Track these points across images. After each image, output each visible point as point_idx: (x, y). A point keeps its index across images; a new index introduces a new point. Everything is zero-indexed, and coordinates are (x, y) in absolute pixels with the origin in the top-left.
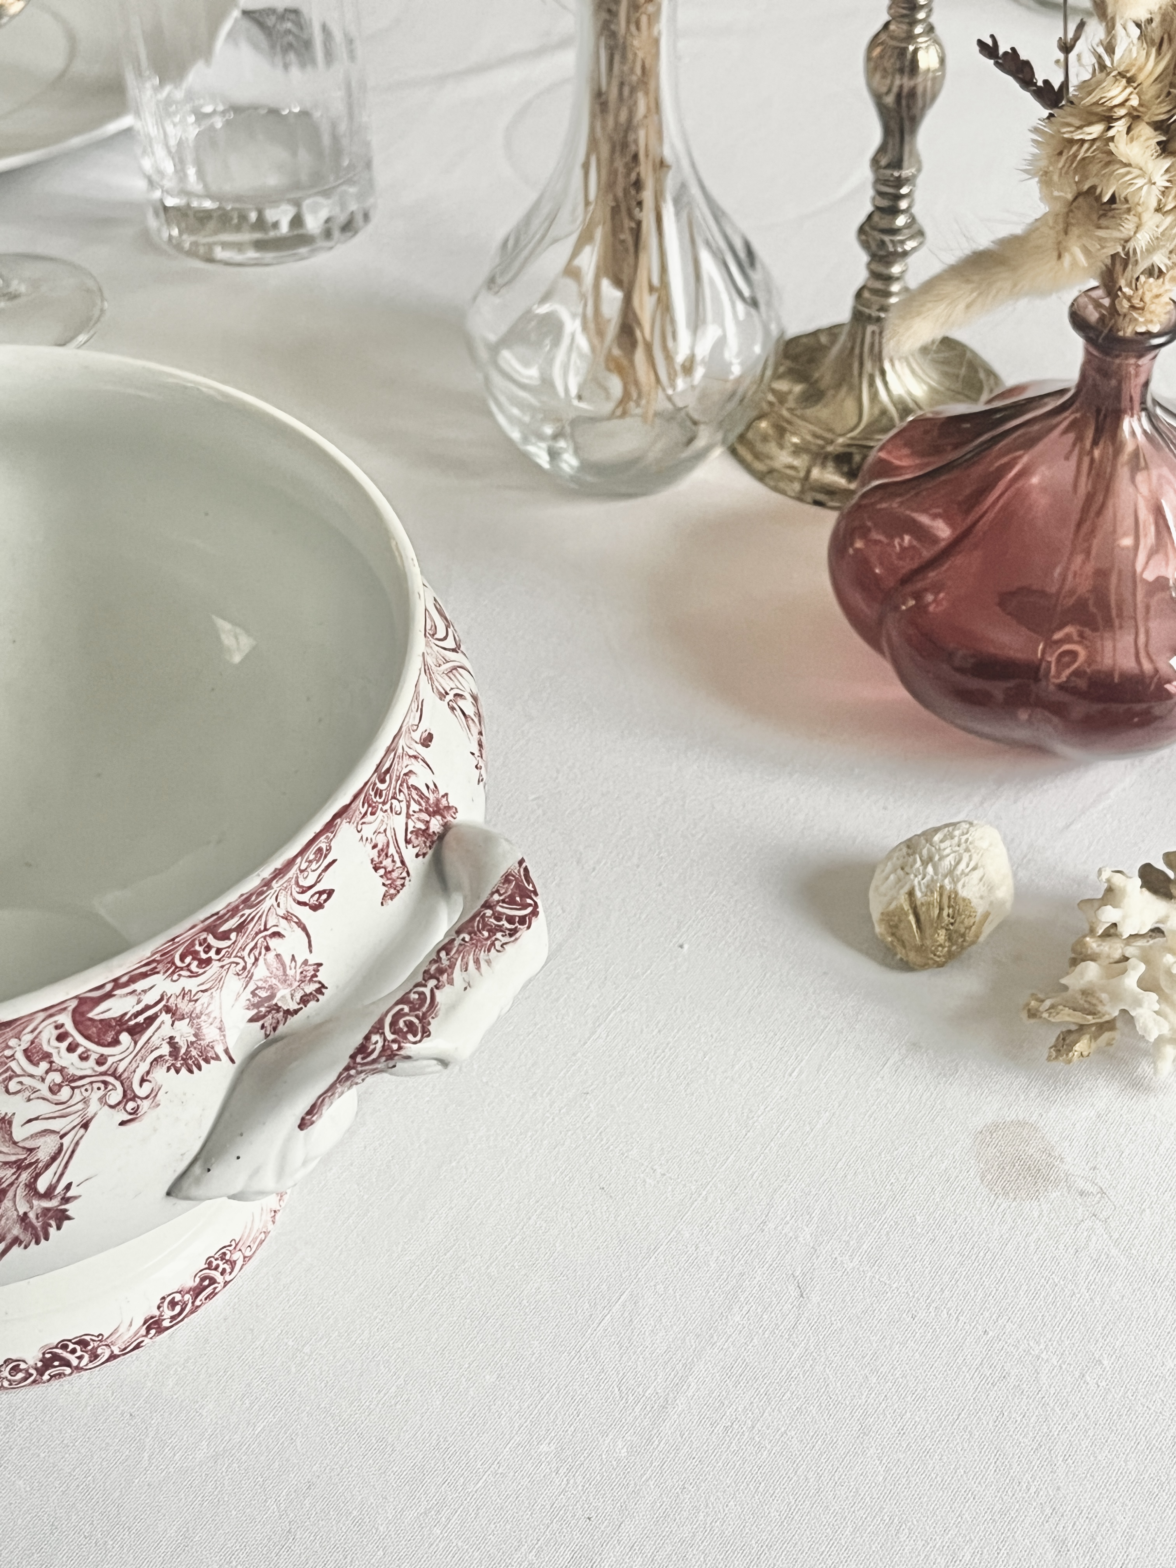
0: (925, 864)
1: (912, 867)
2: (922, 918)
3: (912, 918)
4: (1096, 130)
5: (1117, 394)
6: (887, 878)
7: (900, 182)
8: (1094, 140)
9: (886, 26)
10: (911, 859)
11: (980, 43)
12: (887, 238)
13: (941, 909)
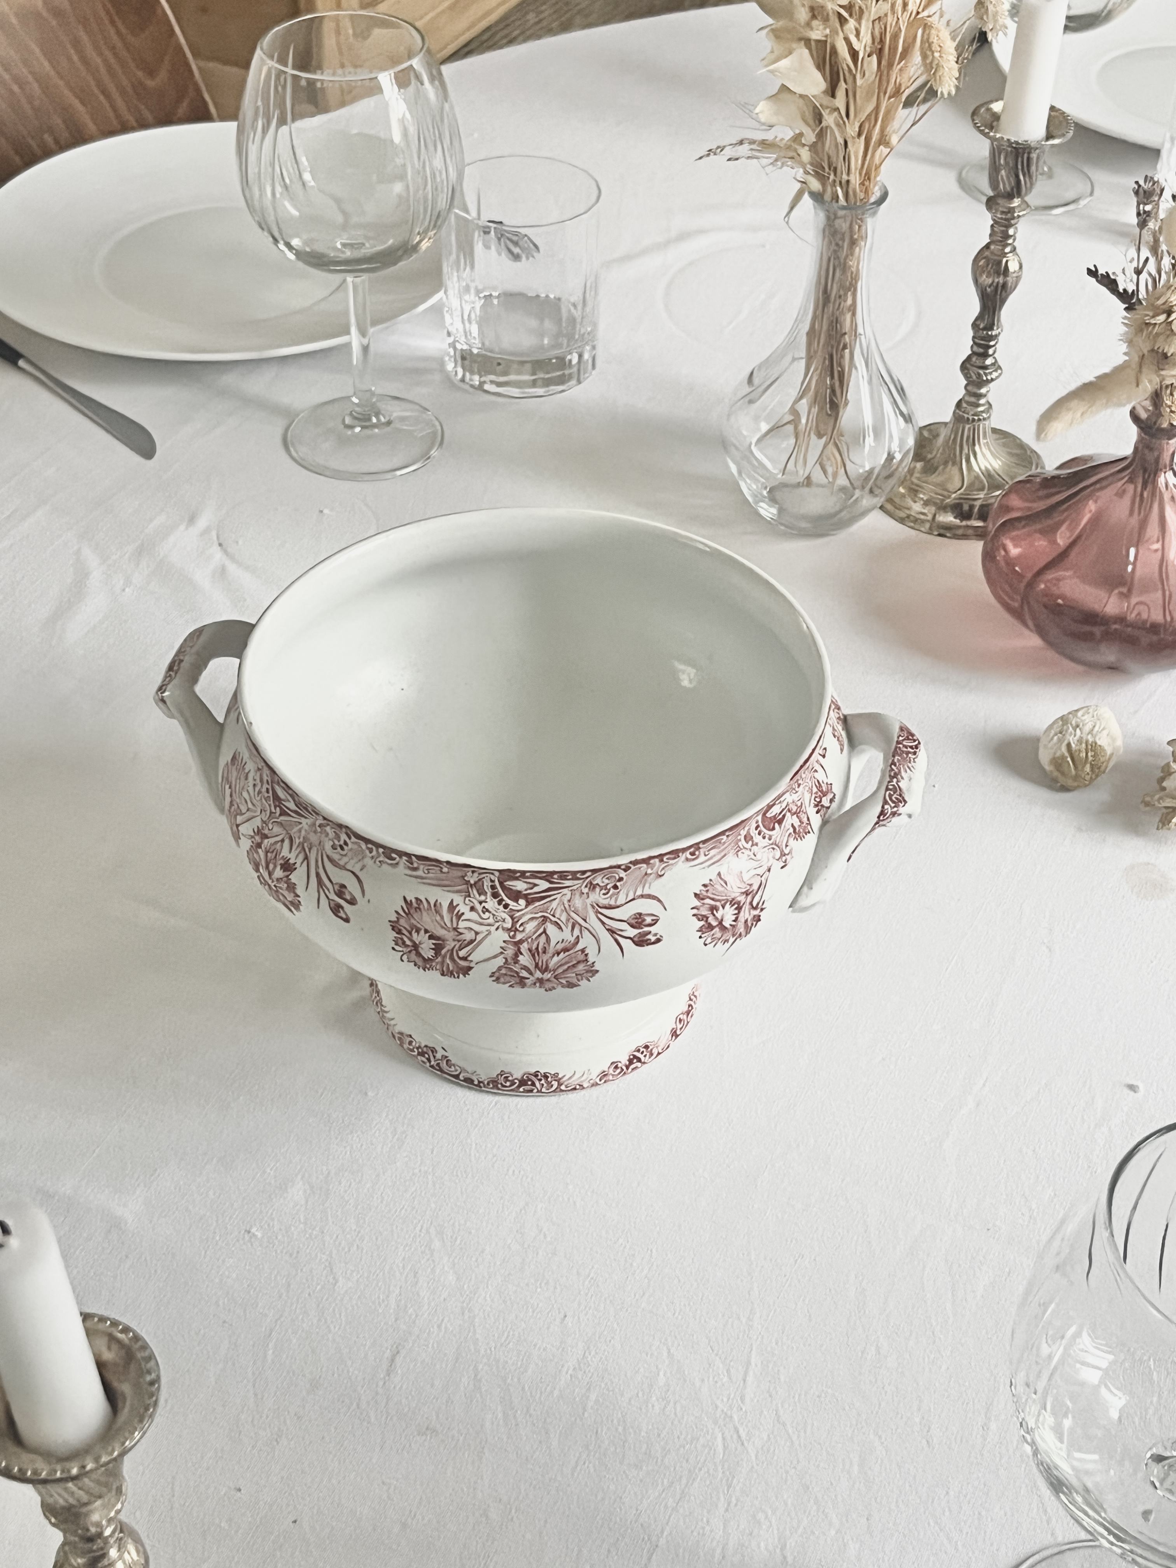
0: (1074, 728)
1: (1066, 731)
2: (1076, 758)
3: (1069, 759)
4: (1162, 318)
5: (1157, 460)
6: (1052, 739)
7: (992, 338)
8: (1161, 324)
9: (987, 246)
10: (1065, 727)
11: (1088, 269)
12: (981, 372)
13: (1087, 754)
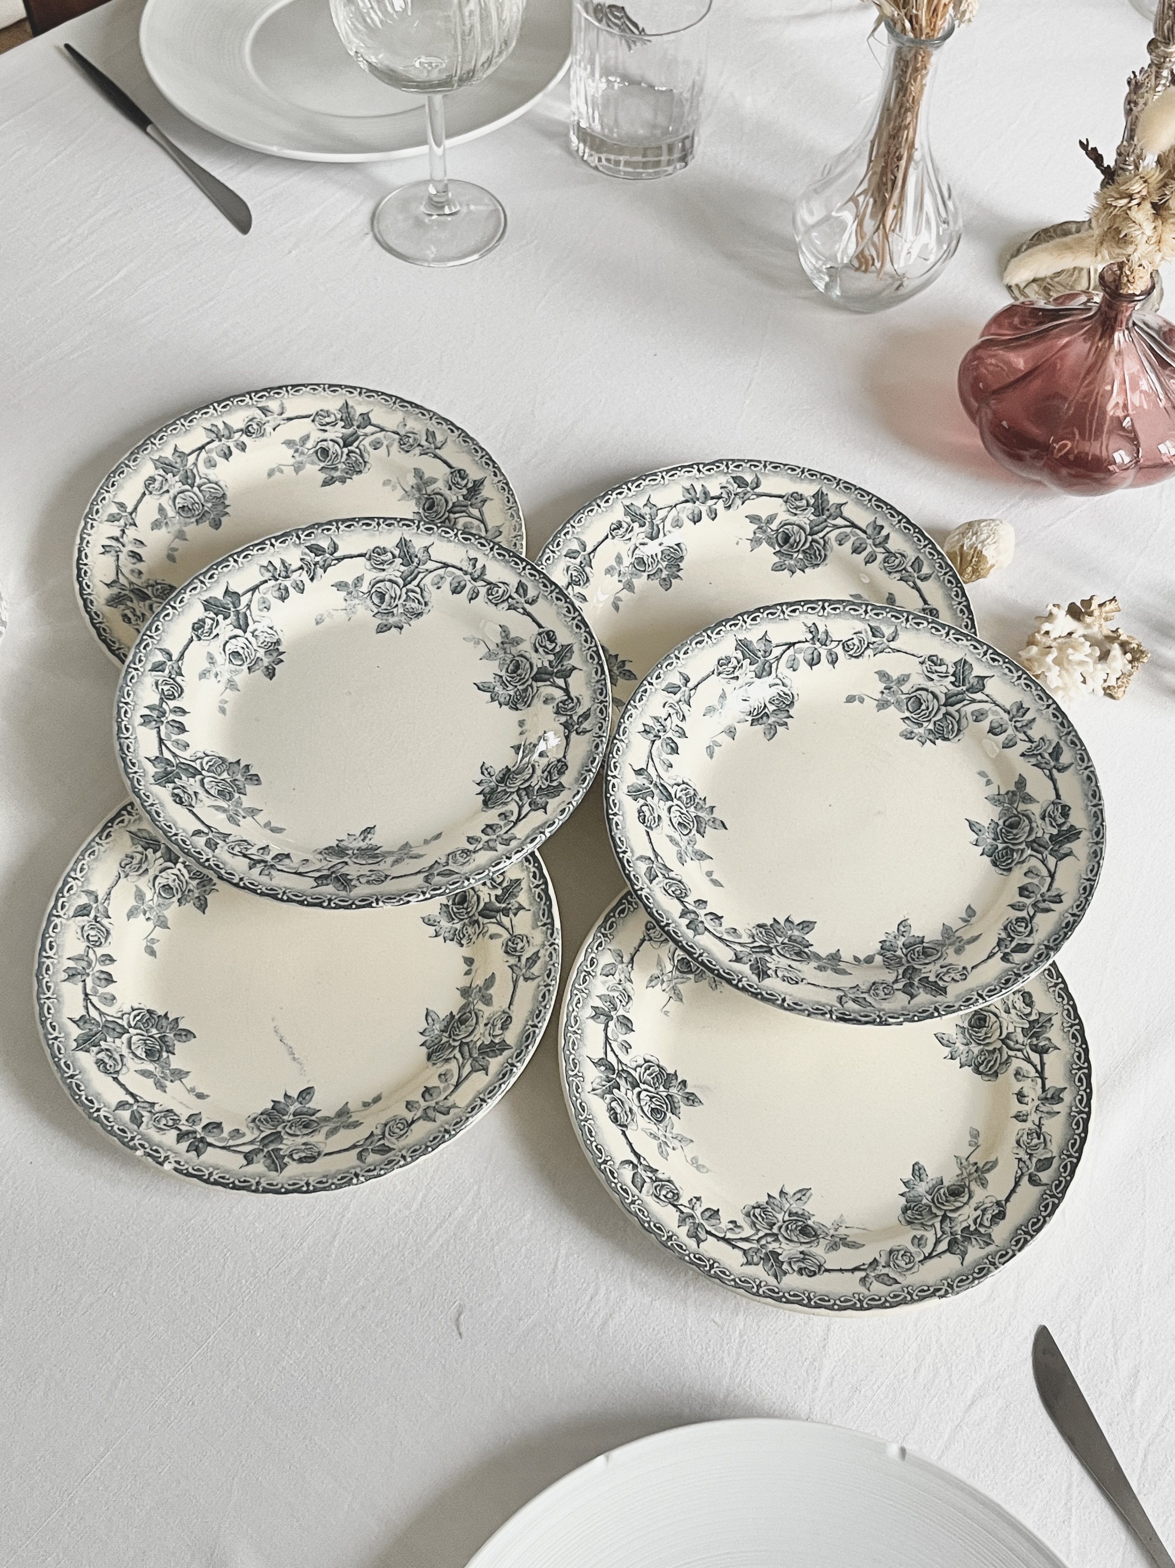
0: (973, 535)
1: (966, 535)
2: (963, 559)
3: (959, 558)
4: (1124, 202)
5: (1116, 318)
6: (954, 537)
8: (1121, 207)
10: (966, 532)
11: (1081, 143)
13: (973, 557)
